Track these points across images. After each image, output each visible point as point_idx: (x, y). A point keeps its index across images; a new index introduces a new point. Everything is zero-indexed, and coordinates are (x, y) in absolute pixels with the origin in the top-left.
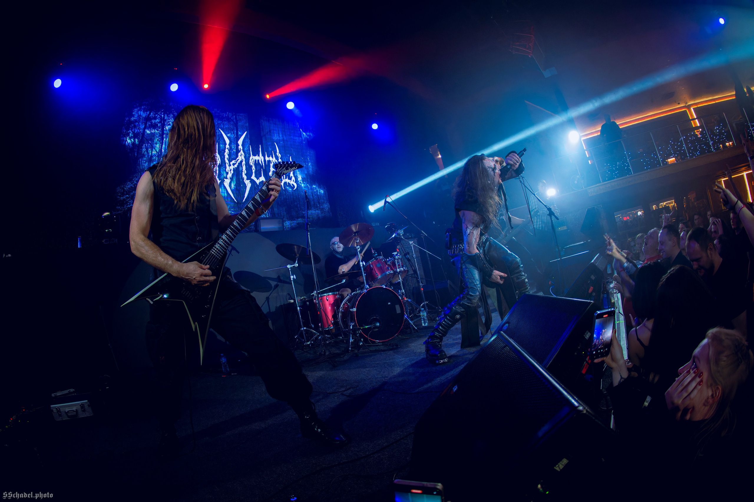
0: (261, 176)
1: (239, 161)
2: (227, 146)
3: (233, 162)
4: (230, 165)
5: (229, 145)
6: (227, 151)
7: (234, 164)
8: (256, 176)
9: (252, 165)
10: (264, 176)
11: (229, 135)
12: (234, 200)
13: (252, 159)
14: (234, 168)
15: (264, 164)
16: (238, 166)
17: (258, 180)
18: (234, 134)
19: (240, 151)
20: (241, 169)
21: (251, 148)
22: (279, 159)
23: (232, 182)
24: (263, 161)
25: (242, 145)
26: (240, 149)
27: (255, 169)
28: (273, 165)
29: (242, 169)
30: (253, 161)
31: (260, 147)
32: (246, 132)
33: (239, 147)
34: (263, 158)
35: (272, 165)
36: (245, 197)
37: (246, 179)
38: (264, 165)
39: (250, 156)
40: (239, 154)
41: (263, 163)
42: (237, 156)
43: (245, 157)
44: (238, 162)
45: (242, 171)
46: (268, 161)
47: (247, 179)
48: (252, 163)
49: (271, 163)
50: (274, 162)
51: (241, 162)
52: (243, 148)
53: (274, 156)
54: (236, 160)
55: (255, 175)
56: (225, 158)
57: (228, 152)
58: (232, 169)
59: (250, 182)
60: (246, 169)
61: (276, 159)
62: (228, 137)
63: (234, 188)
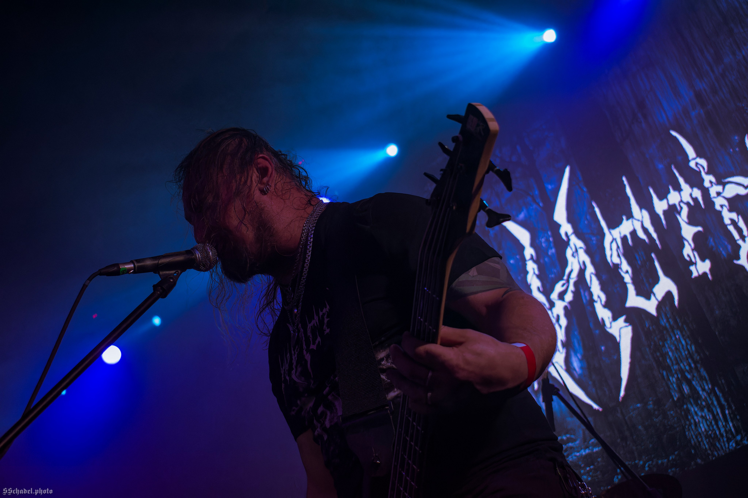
0: (657, 280)
1: (574, 275)
2: (529, 252)
3: (559, 288)
4: (552, 304)
5: (532, 245)
6: (531, 267)
7: (561, 296)
8: (639, 293)
9: (616, 260)
10: (666, 274)
11: (522, 216)
12: (590, 407)
13: (612, 242)
14: (565, 308)
15: (656, 231)
16: (576, 294)
17: (648, 298)
18: (534, 201)
19: (569, 240)
20: (585, 297)
21: (597, 210)
22: (703, 180)
23: (572, 354)
24: (648, 224)
25: (570, 220)
26: (566, 234)
27: (630, 271)
28: (689, 216)
29: (591, 294)
30: (618, 247)
31: (626, 182)
32: (567, 170)
33: (562, 232)
34: (645, 216)
35: (683, 217)
36: (620, 379)
37: (611, 319)
38: (654, 235)
39: (603, 235)
40: (569, 253)
41: (651, 230)
42: (564, 263)
43: (588, 252)
44: (572, 282)
45: (592, 301)
46: (665, 212)
47: (615, 318)
48: (615, 254)
49: (679, 213)
50: (688, 204)
51: (582, 272)
52: (574, 227)
53: (681, 180)
54: (565, 278)
55: (636, 289)
56: (530, 291)
57: (535, 266)
58: (562, 313)
59: (626, 321)
60: (603, 289)
61: (692, 187)
62: (523, 224)
63: (581, 368)
